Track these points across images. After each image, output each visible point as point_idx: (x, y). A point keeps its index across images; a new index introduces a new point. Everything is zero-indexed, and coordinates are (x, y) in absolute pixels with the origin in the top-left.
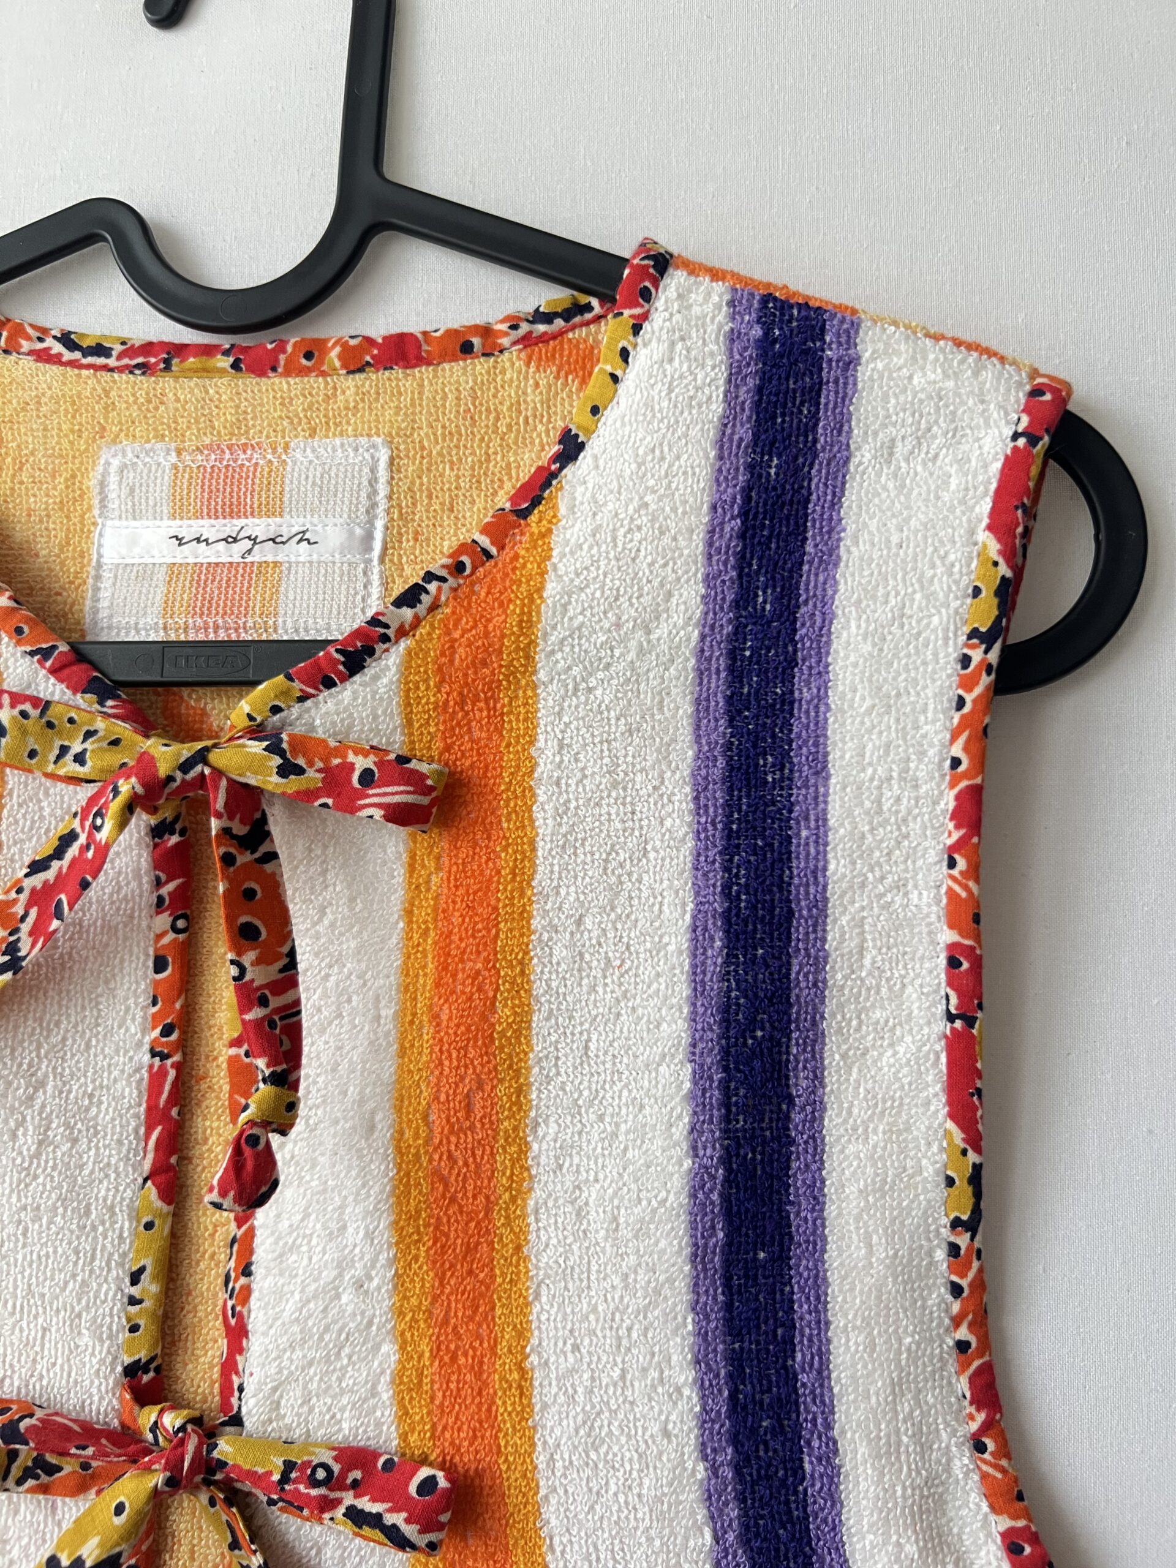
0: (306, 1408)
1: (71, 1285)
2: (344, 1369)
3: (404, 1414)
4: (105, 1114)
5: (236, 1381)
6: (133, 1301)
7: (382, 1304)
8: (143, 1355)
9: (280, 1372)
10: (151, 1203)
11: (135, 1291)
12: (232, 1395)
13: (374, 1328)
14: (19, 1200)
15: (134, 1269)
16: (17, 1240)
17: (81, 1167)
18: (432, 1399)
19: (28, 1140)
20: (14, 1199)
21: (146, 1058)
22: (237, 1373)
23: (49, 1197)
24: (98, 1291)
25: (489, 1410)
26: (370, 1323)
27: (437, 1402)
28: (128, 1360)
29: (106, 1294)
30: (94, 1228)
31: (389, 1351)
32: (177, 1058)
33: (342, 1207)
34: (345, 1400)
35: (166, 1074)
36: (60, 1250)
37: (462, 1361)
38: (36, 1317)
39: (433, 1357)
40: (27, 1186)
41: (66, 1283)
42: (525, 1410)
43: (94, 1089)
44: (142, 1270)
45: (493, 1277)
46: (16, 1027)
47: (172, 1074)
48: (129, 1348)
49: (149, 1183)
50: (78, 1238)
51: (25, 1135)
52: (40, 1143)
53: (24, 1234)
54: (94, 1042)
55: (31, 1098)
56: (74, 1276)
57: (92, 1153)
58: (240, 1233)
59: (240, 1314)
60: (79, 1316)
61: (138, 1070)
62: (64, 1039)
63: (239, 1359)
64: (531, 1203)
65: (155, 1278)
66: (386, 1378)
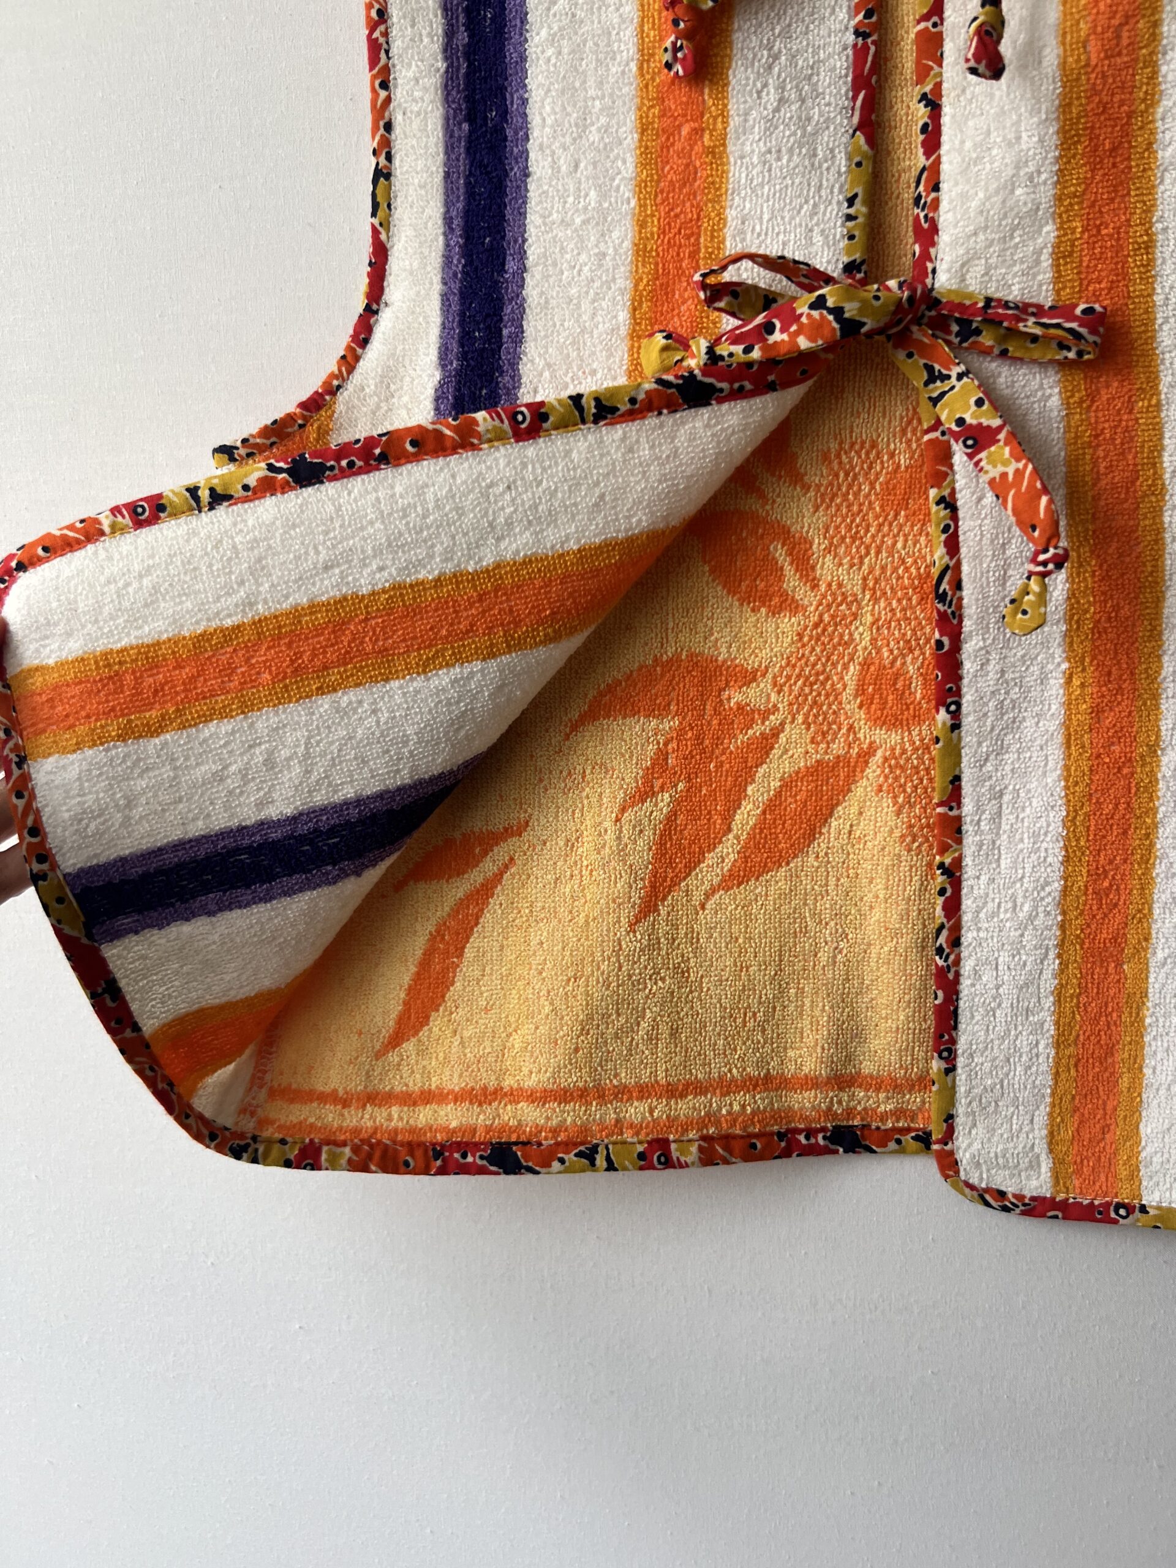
0: (986, 278)
1: (805, 207)
2: (1016, 246)
3: (1058, 277)
4: (824, 79)
5: (930, 266)
6: (849, 218)
7: (1046, 194)
8: (857, 256)
9: (968, 253)
10: (860, 147)
11: (851, 211)
12: (927, 276)
13: (1040, 213)
14: (765, 143)
15: (849, 195)
16: (764, 176)
17: (809, 119)
18: (1081, 261)
19: (771, 97)
20: (761, 144)
21: (850, 38)
22: (931, 260)
23: (788, 141)
24: (824, 214)
25: (1123, 267)
26: (1038, 209)
27: (1085, 264)
28: (846, 259)
29: (831, 213)
30: (820, 167)
31: (1049, 231)
32: (875, 37)
33: (1019, 122)
34: (1016, 269)
35: (869, 48)
36: (797, 181)
37: (1104, 232)
38: (778, 234)
39: (1082, 232)
40: (771, 134)
41: (801, 207)
42: (1149, 264)
43: (814, 63)
44: (856, 196)
45: (1130, 168)
46: (756, 13)
47: (873, 49)
48: (848, 251)
49: (858, 133)
50: (810, 172)
51: (768, 94)
52: (780, 100)
53: (770, 170)
54: (812, 26)
55: (770, 67)
56: (807, 202)
57: (817, 109)
58: (928, 163)
59: (933, 218)
60: (811, 230)
61: (845, 49)
62: (789, 25)
63: (932, 251)
64: (1160, 110)
65: (864, 203)
66: (1047, 252)
